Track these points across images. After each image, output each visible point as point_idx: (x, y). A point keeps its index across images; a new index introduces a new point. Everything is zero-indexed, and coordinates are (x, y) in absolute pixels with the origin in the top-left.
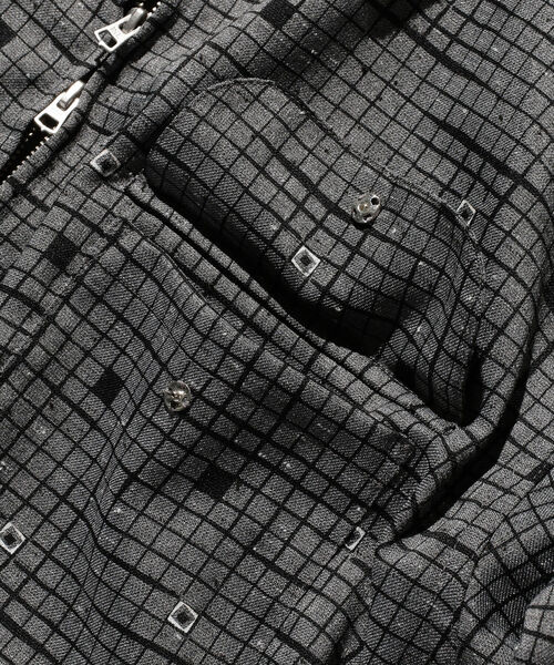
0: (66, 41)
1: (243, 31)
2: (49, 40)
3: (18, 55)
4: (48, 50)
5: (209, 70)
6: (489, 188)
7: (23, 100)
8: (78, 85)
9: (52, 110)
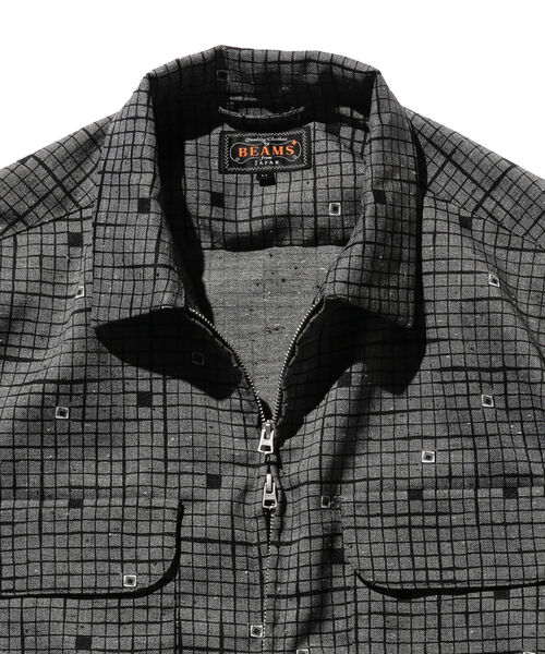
0: (244, 461)
1: (336, 400)
2: (237, 467)
3: (230, 483)
4: (240, 471)
5: (336, 427)
6: (491, 383)
7: (248, 501)
8: (269, 477)
9: (267, 497)
